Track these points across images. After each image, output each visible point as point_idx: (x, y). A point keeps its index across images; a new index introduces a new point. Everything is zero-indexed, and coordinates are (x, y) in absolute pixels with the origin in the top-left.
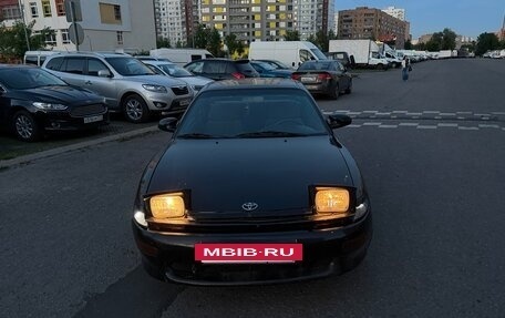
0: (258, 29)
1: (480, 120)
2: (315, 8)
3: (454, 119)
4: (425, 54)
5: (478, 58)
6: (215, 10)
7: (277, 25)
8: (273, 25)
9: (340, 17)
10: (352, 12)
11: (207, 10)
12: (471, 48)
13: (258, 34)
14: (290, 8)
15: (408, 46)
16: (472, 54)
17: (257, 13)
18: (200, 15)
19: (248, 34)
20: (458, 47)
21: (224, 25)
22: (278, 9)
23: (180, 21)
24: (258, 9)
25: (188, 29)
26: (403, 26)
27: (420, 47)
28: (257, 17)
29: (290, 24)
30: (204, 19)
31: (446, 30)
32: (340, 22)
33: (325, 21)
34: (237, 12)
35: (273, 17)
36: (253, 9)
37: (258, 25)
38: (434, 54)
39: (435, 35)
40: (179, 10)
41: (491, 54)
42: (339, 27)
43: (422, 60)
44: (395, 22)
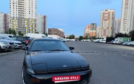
0: (27, 31)
1: (89, 52)
2: (42, 27)
3: (83, 52)
4: (69, 40)
5: (80, 41)
6: (14, 25)
7: (32, 30)
8: (31, 30)
9: (49, 30)
10: (51, 29)
11: (12, 25)
12: (78, 39)
13: (27, 32)
14: (36, 26)
15: (64, 38)
16: (78, 40)
17: (27, 27)
18: (9, 26)
19: (24, 32)
20: (75, 39)
21: (17, 29)
22: (32, 26)
23: (3, 27)
24: (27, 26)
25: (5, 29)
26: (63, 33)
27: (67, 38)
28: (27, 28)
29: (36, 30)
30: (11, 27)
31: (73, 35)
32: (49, 31)
33: (45, 30)
34: (21, 26)
35: (31, 28)
36: (25, 26)
37: (27, 30)
38: (71, 40)
39: (70, 36)
40: (3, 24)
41: (82, 40)
42: (48, 32)
43: (68, 41)
44: (61, 32)
